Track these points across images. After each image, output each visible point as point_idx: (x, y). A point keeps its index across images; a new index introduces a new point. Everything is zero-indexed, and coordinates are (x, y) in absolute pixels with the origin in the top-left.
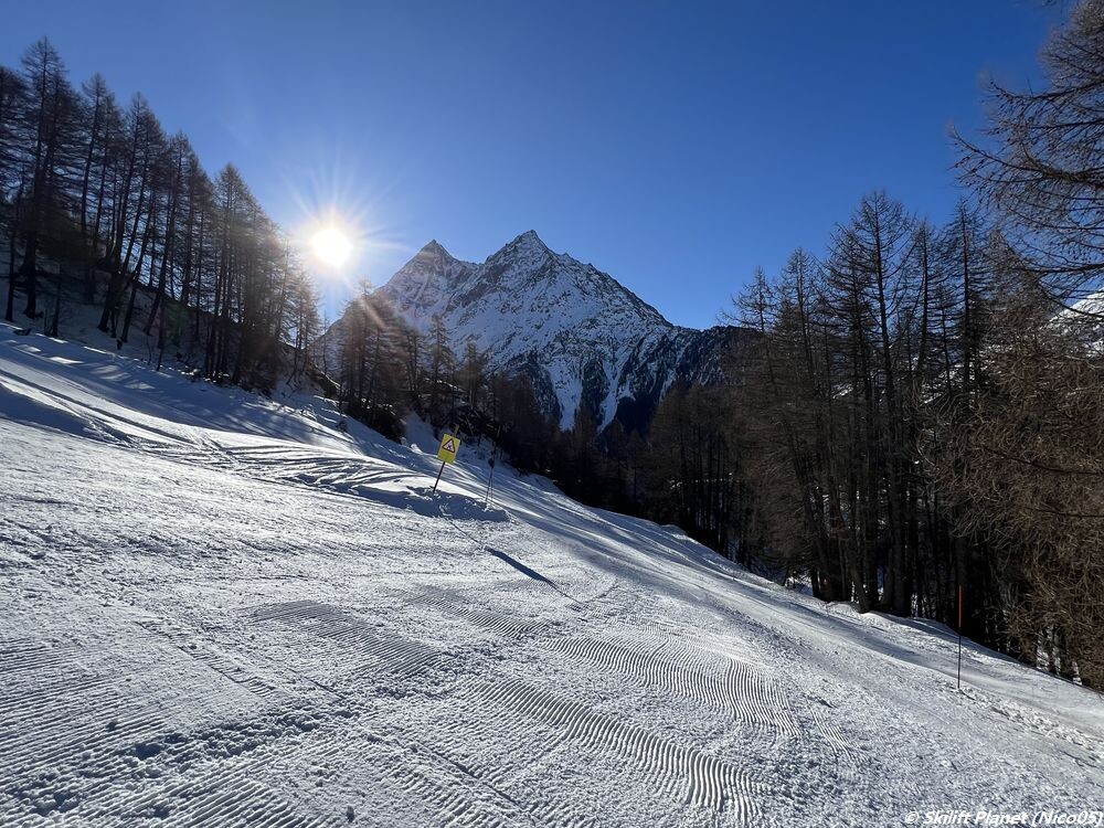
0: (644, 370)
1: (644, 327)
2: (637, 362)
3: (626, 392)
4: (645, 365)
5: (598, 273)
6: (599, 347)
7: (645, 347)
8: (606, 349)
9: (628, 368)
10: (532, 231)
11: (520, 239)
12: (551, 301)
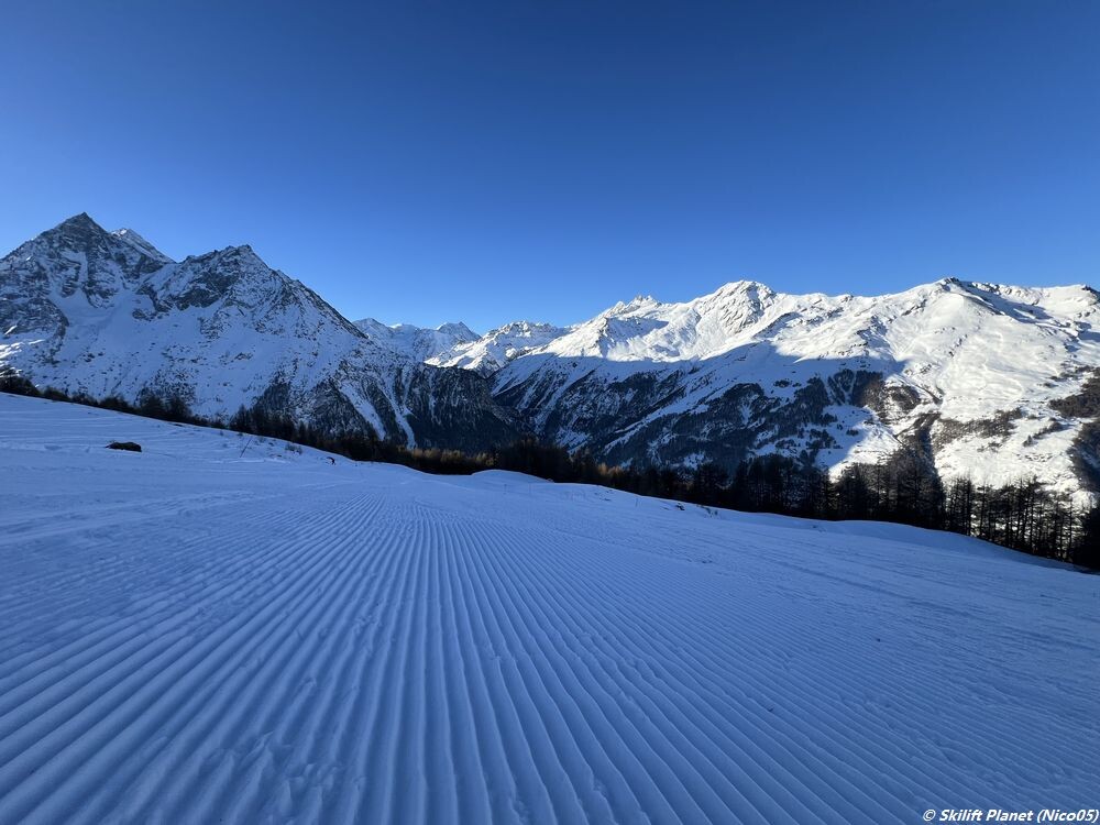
0: (411, 395)
1: (394, 358)
2: (403, 387)
3: (407, 411)
4: (410, 389)
5: (307, 290)
6: (369, 373)
7: (404, 375)
8: (375, 375)
9: (398, 390)
10: (248, 247)
11: (237, 252)
12: (313, 329)
